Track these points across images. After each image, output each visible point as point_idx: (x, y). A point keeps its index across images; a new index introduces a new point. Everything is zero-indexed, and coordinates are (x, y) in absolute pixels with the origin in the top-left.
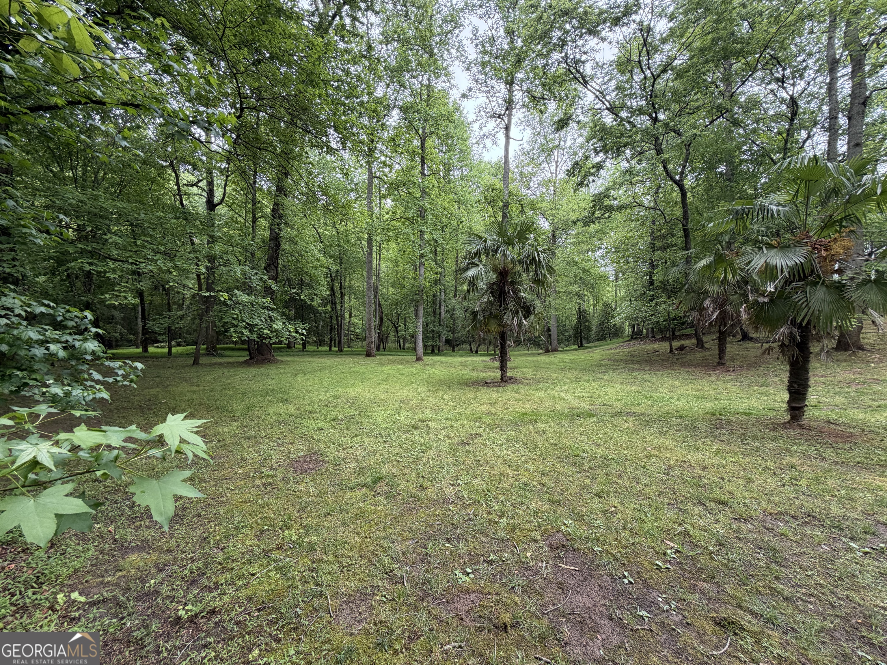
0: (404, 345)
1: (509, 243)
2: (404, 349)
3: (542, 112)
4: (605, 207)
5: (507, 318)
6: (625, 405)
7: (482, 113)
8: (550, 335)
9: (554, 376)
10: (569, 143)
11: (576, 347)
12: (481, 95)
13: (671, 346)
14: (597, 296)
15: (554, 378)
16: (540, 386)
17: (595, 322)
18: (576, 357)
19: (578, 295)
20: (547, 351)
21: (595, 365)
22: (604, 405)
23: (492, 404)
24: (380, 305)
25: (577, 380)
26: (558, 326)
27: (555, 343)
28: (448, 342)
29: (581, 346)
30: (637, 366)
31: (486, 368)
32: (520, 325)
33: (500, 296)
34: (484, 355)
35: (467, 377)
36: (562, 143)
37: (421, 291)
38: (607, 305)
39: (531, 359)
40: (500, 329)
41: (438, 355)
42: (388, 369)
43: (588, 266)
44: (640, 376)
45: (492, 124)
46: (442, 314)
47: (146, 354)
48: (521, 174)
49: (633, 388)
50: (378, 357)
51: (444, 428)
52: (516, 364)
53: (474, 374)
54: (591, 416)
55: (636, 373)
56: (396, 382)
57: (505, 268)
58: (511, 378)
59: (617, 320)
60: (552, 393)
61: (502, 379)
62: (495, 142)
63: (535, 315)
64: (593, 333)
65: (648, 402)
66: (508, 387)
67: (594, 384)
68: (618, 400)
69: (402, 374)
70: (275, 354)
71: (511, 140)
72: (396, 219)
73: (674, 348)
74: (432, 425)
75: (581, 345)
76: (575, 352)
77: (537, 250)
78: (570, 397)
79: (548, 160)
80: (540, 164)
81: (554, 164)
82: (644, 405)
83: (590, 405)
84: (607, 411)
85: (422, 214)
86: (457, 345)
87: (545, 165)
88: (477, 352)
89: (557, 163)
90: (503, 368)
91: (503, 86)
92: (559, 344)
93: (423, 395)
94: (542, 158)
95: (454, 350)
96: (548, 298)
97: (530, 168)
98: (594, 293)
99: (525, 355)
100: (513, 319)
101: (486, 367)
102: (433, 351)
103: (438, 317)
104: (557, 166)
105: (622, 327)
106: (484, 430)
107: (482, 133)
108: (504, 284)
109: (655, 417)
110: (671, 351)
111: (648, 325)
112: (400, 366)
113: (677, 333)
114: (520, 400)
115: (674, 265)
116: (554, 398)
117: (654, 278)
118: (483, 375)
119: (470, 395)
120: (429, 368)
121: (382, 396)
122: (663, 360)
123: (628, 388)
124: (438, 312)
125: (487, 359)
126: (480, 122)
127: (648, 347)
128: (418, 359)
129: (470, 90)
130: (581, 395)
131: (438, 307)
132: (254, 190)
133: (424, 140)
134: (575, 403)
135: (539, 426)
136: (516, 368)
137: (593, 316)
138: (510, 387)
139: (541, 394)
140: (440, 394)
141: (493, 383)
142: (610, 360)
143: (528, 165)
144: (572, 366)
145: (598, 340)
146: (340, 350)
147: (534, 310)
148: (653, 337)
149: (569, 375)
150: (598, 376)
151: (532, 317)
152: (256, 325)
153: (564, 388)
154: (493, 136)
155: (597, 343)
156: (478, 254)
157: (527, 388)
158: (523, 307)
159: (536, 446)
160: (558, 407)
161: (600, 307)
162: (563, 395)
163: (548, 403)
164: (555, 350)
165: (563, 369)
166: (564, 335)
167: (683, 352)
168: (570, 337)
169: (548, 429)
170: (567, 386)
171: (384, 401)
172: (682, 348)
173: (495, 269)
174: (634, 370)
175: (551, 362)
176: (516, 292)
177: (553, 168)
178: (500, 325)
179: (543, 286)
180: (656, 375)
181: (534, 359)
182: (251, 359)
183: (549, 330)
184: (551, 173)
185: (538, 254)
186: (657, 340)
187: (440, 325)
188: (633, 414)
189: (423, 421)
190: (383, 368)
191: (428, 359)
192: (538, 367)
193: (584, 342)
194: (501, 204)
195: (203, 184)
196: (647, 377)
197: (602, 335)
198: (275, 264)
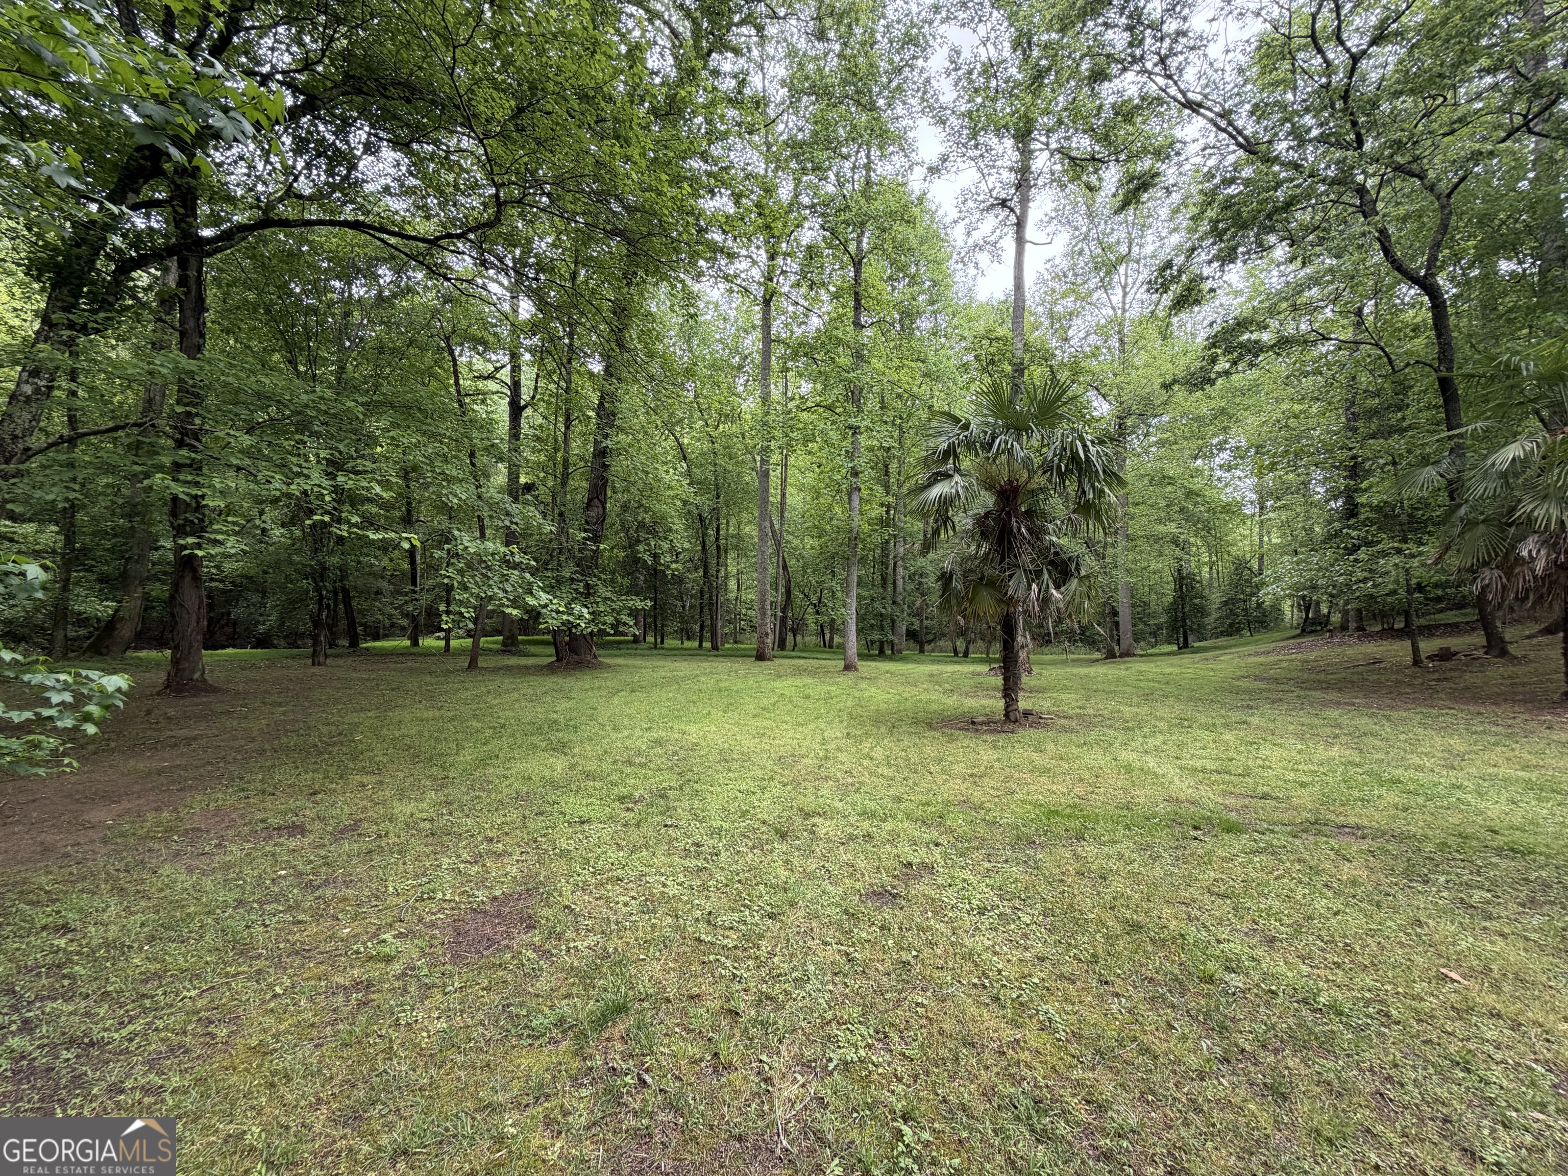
0: (832, 639)
1: (1019, 428)
2: (831, 647)
3: (1090, 188)
4: (1242, 345)
5: (1016, 586)
6: (1326, 800)
7: (970, 204)
8: (1117, 624)
9: (1128, 712)
10: (1149, 249)
11: (1175, 648)
12: (966, 165)
13: (1416, 650)
14: (1217, 547)
15: (1127, 716)
16: (1094, 735)
17: (1215, 598)
18: (1176, 670)
19: (1175, 542)
20: (1111, 655)
21: (1224, 690)
22: (1264, 797)
23: (975, 778)
24: (785, 567)
25: (1184, 723)
26: (1133, 606)
27: (1127, 638)
28: (912, 635)
29: (1184, 646)
30: (1333, 696)
31: (979, 689)
32: (1045, 601)
33: (1000, 541)
34: (981, 661)
35: (934, 707)
36: (1135, 249)
37: (854, 539)
38: (1240, 565)
39: (1075, 670)
40: (1002, 610)
41: (891, 659)
42: (787, 686)
43: (1198, 483)
44: (1344, 720)
45: (989, 224)
46: (900, 583)
47: (415, 650)
48: (1051, 315)
49: (1335, 752)
50: (777, 661)
51: (852, 838)
52: (1043, 682)
53: (951, 702)
54: (1231, 828)
55: (1333, 713)
56: (789, 712)
57: (1010, 482)
58: (1027, 714)
59: (1266, 595)
60: (1126, 756)
61: (1007, 715)
62: (996, 257)
63: (1081, 579)
64: (1210, 620)
65: (1392, 797)
66: (1021, 732)
67: (1228, 737)
68: (1303, 785)
69: (807, 697)
70: (601, 652)
71: (1028, 246)
72: (808, 409)
73: (1423, 656)
74: (825, 827)
75: (1186, 645)
76: (1175, 660)
77: (1082, 439)
78: (1169, 770)
79: (1105, 286)
80: (1090, 295)
81: (1119, 291)
82: (1382, 804)
83: (1224, 793)
84: (1276, 816)
85: (855, 395)
86: (929, 642)
87: (1100, 294)
88: (966, 654)
89: (1124, 288)
90: (1010, 690)
91: (1009, 143)
92: (1137, 640)
93: (832, 746)
94: (1094, 282)
95: (922, 651)
96: (1110, 551)
97: (1069, 302)
98: (1210, 539)
99: (1064, 663)
100: (1030, 586)
101: (979, 687)
102: (882, 652)
103: (890, 588)
104: (1125, 294)
105: (1276, 608)
106: (945, 856)
107: (971, 241)
108: (1009, 514)
109: (1429, 847)
110: (1417, 662)
111: (1347, 603)
112: (809, 681)
113: (1418, 622)
114: (1045, 771)
115: (1425, 461)
116: (1129, 769)
117: (1362, 499)
118: (970, 703)
119: (930, 751)
120: (864, 685)
121: (748, 743)
122: (1398, 682)
123: (1321, 752)
124: (890, 579)
125: (984, 668)
126: (967, 221)
127: (1350, 652)
128: (848, 667)
129: (944, 159)
130: (1199, 764)
131: (890, 570)
132: (569, 373)
133: (860, 262)
134: (1183, 787)
135: (1089, 850)
136: (1041, 690)
137: (1210, 585)
138: (1026, 734)
139: (1096, 758)
140: (866, 746)
141: (987, 723)
142: (1256, 678)
143: (1064, 296)
144: (1168, 689)
145: (1222, 634)
146: (715, 648)
147: (1078, 569)
148: (1360, 629)
149: (1163, 711)
150: (1235, 716)
151: (1074, 583)
152: (491, 598)
153: (1152, 742)
154: (991, 246)
155: (1222, 641)
156: (950, 453)
157: (1063, 738)
158: (1052, 563)
159: (1081, 924)
160: (1141, 796)
161: (1225, 568)
162: (1151, 762)
163: (1114, 783)
164: (1127, 654)
165: (1148, 697)
166: (1145, 624)
167: (1448, 665)
168: (1159, 627)
169: (1113, 865)
170: (1161, 738)
171: (746, 757)
172: (1445, 655)
173: (988, 484)
174: (1325, 704)
175: (1119, 679)
176: (1037, 533)
177: (1117, 298)
178: (1000, 601)
179: (1098, 518)
180: (1388, 719)
181: (1083, 671)
182: (558, 660)
183: (1115, 613)
184: (1113, 309)
185: (1085, 446)
186: (1371, 636)
187: (894, 603)
188: (1356, 831)
189: (807, 816)
190: (778, 684)
191: (867, 667)
192: (1090, 690)
193: (1190, 638)
194: (1008, 368)
195: (505, 374)
196: (1364, 722)
197: (1231, 625)
198: (602, 498)
